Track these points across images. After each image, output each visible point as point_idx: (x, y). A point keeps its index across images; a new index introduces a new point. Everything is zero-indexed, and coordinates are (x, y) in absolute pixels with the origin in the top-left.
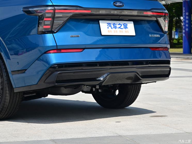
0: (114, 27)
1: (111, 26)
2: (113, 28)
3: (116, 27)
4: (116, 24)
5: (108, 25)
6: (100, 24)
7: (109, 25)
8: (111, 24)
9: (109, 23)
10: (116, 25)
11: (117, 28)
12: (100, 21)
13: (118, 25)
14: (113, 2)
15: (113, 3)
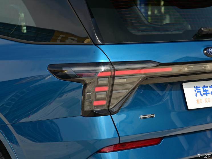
0: (205, 92)
1: (200, 92)
2: (204, 94)
3: (207, 92)
4: (207, 87)
5: (195, 91)
6: (184, 89)
7: (197, 89)
8: (200, 87)
9: (197, 87)
10: (207, 89)
11: (209, 93)
12: (184, 84)
13: (210, 87)
14: (204, 48)
15: (204, 50)
